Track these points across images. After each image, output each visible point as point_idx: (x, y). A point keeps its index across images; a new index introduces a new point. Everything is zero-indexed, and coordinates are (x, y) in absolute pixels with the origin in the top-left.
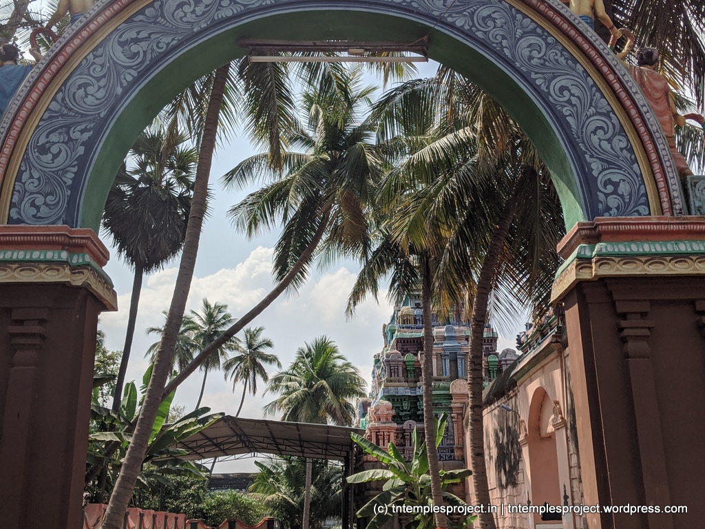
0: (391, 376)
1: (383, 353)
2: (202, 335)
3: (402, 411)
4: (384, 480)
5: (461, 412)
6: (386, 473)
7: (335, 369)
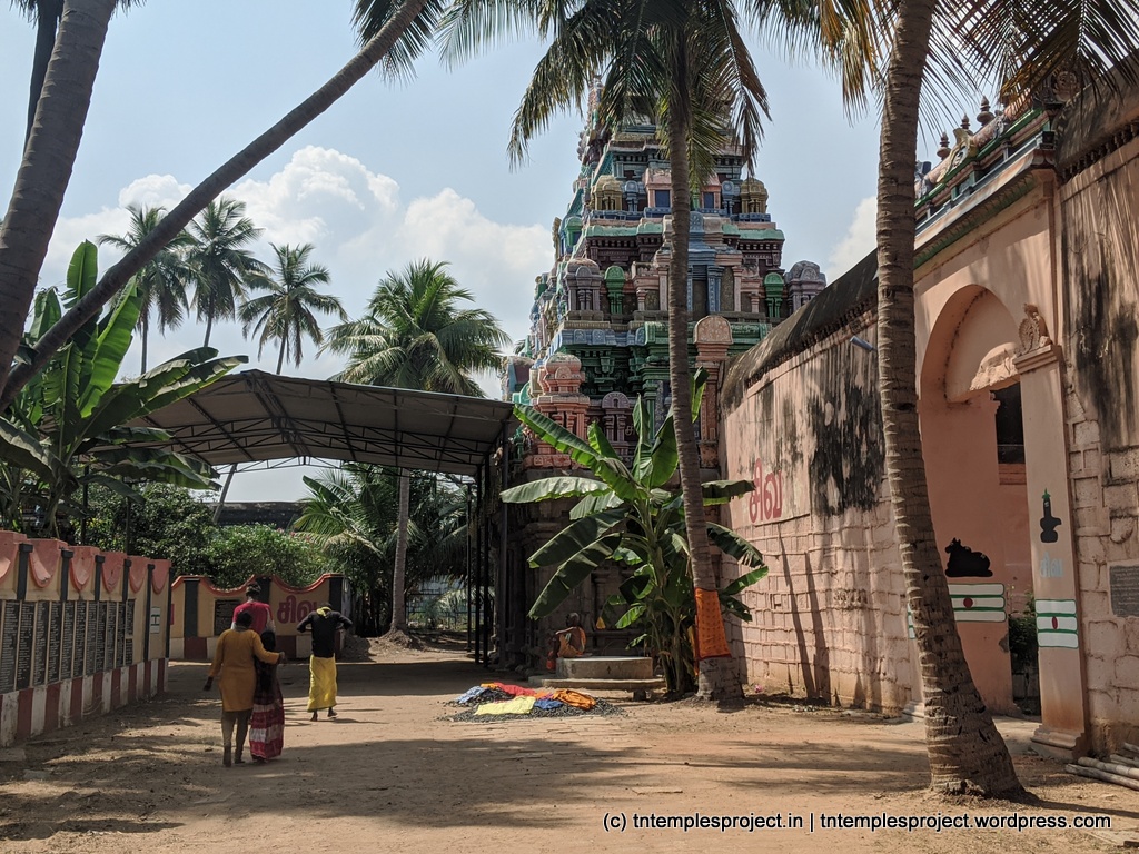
0: (578, 308)
1: (554, 271)
2: (200, 256)
3: (600, 376)
4: (576, 498)
5: (716, 378)
6: (583, 484)
7: (451, 313)
